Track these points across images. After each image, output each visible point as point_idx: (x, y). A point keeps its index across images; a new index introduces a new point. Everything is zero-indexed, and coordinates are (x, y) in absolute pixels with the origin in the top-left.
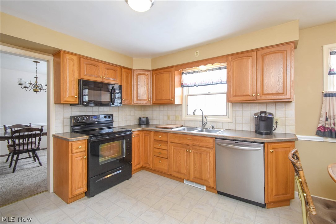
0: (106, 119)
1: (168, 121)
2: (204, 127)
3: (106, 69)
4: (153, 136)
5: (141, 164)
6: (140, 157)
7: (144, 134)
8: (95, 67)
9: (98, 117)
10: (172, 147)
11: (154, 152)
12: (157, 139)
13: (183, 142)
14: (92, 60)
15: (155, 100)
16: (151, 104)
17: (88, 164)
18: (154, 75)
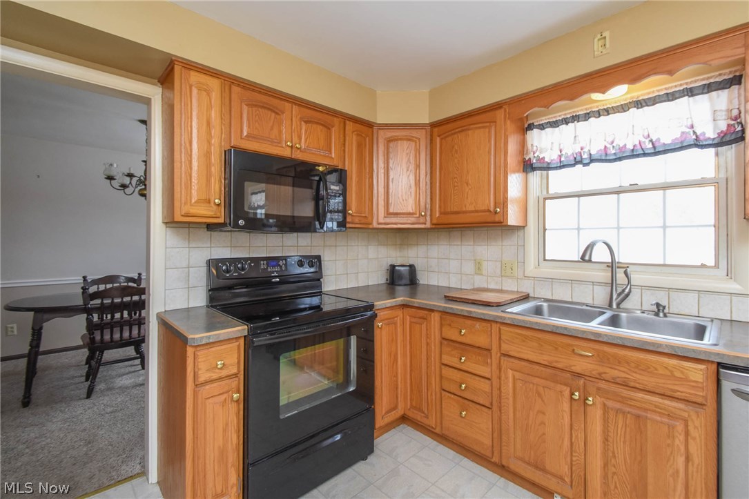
0: (302, 270)
1: (477, 278)
2: (618, 305)
3: (303, 123)
4: (437, 325)
5: (400, 408)
6: (397, 388)
7: (408, 317)
8: (273, 114)
9: (281, 263)
10: (510, 373)
11: (441, 377)
12: (453, 338)
13: (557, 362)
14: (264, 94)
15: (441, 213)
16: (428, 225)
17: (246, 417)
18: (438, 140)
